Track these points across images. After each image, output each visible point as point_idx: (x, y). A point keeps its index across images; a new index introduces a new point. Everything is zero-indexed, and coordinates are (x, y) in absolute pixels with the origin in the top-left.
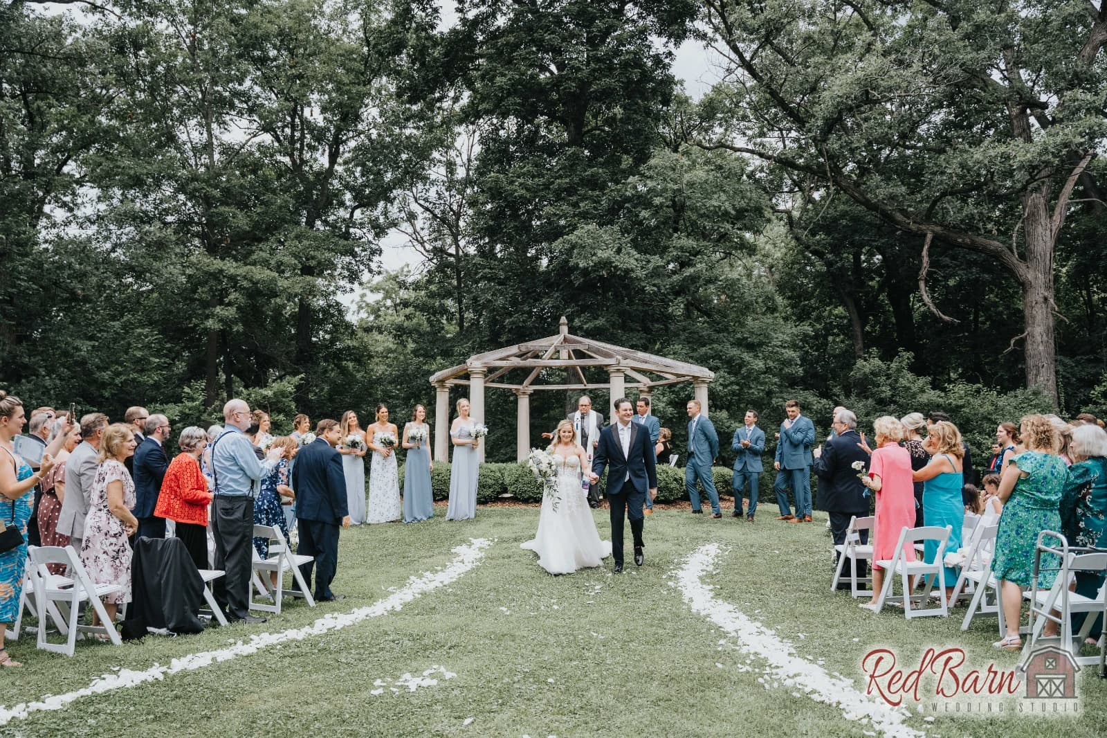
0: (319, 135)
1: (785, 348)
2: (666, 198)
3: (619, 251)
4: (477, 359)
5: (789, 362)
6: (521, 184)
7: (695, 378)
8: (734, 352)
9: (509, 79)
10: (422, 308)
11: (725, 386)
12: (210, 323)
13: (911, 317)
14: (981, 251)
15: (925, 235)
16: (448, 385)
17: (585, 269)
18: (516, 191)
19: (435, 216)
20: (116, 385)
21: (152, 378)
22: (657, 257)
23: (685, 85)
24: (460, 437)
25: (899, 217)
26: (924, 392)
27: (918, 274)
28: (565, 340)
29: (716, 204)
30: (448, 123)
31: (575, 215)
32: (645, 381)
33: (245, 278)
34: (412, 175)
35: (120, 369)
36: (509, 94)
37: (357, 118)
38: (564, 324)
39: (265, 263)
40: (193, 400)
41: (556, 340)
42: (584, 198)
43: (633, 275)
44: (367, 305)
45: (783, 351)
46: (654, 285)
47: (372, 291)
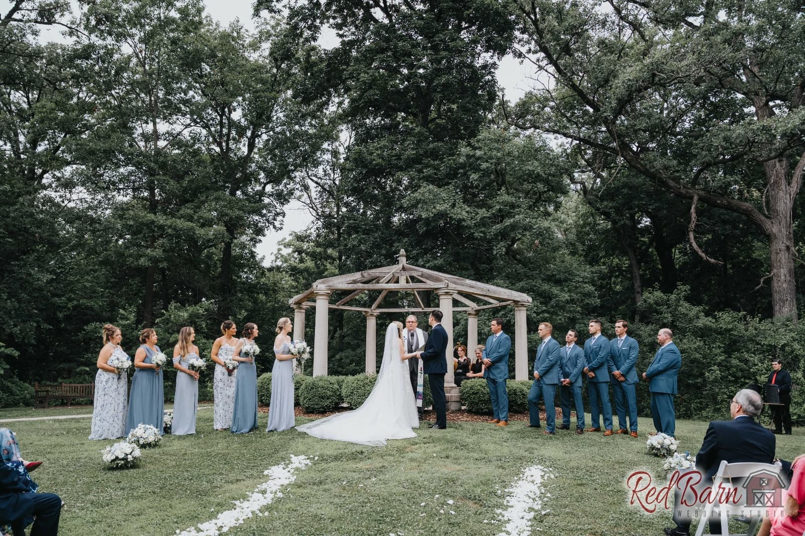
0: (241, 132)
1: (586, 283)
2: (491, 164)
3: (453, 206)
4: (323, 283)
5: (588, 295)
6: (378, 155)
7: (516, 302)
8: (546, 287)
9: (371, 76)
10: (313, 255)
11: (538, 314)
12: (142, 261)
13: (673, 265)
14: (735, 211)
15: (692, 198)
16: (305, 307)
17: (427, 219)
18: (374, 160)
19: (325, 189)
20: (69, 309)
21: (97, 304)
22: (484, 210)
23: (505, 92)
24: (283, 353)
25: (672, 183)
26: (698, 318)
27: (687, 228)
28: (404, 269)
29: (531, 168)
30: (334, 122)
31: (419, 179)
32: (472, 306)
33: (170, 227)
34: (308, 160)
35: (73, 296)
36: (370, 88)
37: (269, 119)
38: (403, 256)
39: (190, 219)
40: (127, 319)
41: (395, 268)
42: (427, 166)
43: (465, 224)
44: (282, 256)
45: (585, 285)
46: (482, 232)
47: (285, 247)
